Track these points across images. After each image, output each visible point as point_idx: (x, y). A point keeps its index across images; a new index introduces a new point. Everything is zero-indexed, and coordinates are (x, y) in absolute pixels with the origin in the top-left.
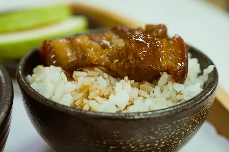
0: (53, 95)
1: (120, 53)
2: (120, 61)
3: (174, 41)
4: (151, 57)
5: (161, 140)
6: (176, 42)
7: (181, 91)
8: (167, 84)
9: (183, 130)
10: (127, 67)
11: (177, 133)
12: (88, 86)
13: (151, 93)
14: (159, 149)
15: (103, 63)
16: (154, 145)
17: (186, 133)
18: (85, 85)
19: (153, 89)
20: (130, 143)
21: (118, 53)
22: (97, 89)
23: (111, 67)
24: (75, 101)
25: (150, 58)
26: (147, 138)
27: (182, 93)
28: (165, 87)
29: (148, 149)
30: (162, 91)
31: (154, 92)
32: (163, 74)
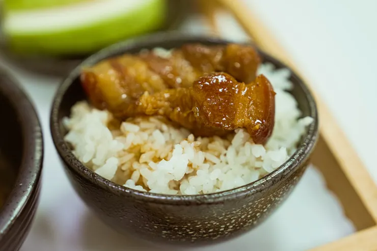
0: (94, 157)
1: (184, 100)
2: (183, 110)
3: (257, 85)
4: (221, 112)
5: (228, 224)
6: (260, 85)
7: (261, 157)
8: (244, 145)
9: (258, 212)
10: (190, 120)
11: (249, 216)
12: (139, 145)
13: (222, 157)
14: (226, 233)
15: (161, 111)
16: (219, 230)
17: (262, 213)
18: (135, 144)
19: (225, 151)
20: (187, 228)
21: (181, 99)
22: (151, 149)
23: (171, 117)
24: (123, 165)
25: (220, 114)
26: (209, 223)
27: (262, 159)
28: (242, 149)
29: (211, 234)
30: (237, 153)
31: (225, 155)
32: (238, 131)
